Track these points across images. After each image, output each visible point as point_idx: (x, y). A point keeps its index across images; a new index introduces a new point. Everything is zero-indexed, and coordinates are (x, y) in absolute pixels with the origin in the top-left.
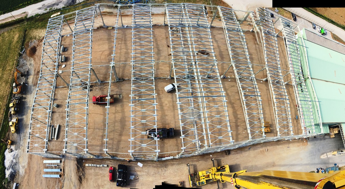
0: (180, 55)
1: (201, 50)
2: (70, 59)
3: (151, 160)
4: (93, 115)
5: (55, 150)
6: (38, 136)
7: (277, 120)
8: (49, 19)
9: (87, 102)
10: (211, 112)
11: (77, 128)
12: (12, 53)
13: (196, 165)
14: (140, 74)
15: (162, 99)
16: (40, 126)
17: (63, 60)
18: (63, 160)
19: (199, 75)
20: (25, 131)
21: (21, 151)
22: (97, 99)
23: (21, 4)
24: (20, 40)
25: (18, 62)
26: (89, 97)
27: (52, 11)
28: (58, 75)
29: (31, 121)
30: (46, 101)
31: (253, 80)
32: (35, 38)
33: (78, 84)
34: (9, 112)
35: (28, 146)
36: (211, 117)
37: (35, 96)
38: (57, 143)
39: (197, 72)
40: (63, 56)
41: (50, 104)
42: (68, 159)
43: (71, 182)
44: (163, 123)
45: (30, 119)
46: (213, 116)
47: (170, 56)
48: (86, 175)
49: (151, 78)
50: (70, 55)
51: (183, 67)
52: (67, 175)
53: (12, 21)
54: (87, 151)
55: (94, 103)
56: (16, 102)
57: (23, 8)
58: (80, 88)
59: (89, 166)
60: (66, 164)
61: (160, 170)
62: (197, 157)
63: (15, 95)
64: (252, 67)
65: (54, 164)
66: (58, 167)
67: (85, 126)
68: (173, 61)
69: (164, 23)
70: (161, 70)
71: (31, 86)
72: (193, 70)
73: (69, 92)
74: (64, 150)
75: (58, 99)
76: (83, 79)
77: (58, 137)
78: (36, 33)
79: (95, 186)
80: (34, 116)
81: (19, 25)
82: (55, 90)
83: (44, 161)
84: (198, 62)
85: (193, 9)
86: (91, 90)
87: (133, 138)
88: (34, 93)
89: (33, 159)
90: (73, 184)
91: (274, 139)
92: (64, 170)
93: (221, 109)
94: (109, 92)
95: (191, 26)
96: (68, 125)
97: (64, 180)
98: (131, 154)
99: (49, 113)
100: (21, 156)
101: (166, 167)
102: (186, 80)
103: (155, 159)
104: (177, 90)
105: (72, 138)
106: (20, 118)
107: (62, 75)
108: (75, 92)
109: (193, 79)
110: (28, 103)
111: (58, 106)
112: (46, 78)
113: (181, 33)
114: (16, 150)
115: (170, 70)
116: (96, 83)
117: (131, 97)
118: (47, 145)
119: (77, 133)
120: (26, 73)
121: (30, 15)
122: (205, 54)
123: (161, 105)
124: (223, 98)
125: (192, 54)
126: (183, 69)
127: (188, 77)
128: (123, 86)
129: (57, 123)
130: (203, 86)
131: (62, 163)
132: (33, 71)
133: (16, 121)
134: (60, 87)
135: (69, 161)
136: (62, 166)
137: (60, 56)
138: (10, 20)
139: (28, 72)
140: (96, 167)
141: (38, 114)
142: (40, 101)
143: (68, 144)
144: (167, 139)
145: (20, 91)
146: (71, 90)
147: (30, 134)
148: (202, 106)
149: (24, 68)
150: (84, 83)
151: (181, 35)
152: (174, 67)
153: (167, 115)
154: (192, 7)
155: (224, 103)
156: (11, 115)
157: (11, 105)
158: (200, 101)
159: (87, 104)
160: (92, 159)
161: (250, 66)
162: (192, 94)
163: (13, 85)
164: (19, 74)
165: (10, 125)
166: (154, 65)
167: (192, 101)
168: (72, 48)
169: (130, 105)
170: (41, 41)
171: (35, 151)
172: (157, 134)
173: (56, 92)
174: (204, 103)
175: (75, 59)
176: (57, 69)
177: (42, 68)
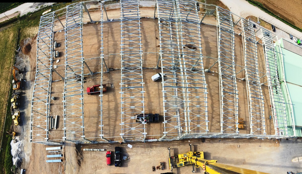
0: (168, 48)
1: (188, 44)
2: (63, 54)
3: (139, 141)
4: (88, 104)
5: (56, 138)
6: (39, 127)
7: (251, 117)
8: (41, 16)
9: (82, 93)
10: (192, 102)
11: (74, 117)
12: (9, 52)
13: (178, 149)
14: (129, 64)
15: (149, 88)
16: (40, 118)
17: (57, 56)
18: (63, 147)
19: (185, 67)
20: (27, 123)
21: (25, 141)
22: (91, 89)
23: (13, 4)
24: (15, 38)
25: (15, 60)
26: (83, 88)
27: (43, 9)
28: (53, 70)
29: (32, 114)
30: (44, 95)
31: (234, 79)
32: (29, 36)
33: (72, 77)
34: (11, 107)
35: (31, 136)
36: (192, 106)
37: (34, 91)
38: (57, 132)
39: (183, 65)
40: (57, 51)
41: (48, 97)
42: (68, 146)
43: (72, 165)
44: (150, 109)
45: (30, 112)
46: (194, 105)
47: (158, 48)
48: (84, 159)
49: (139, 67)
50: (63, 50)
51: (170, 58)
52: (68, 159)
53: (6, 21)
54: (84, 138)
55: (89, 94)
56: (17, 97)
57: (15, 7)
58: (74, 81)
59: (86, 151)
60: (66, 150)
61: (147, 150)
62: (178, 142)
63: (15, 90)
64: (235, 67)
65: (55, 150)
66: (59, 152)
67: (81, 116)
68: (161, 52)
69: (154, 17)
70: (149, 61)
71: (29, 81)
72: (179, 62)
73: (65, 85)
74: (64, 138)
75: (55, 92)
76: (77, 72)
77: (57, 127)
78: (30, 31)
79: (93, 168)
80: (34, 109)
81: (13, 25)
82: (51, 84)
83: (47, 148)
84: (185, 55)
85: (184, 5)
86: (85, 82)
87: (123, 123)
88: (32, 88)
89: (37, 147)
90: (74, 167)
91: (246, 136)
92: (64, 155)
93: (201, 99)
94: (101, 82)
95: (181, 20)
96: (66, 115)
97: (65, 164)
98: (122, 137)
99: (48, 105)
100: (26, 146)
101: (151, 148)
102: (172, 71)
103: (143, 140)
104: (163, 79)
105: (70, 126)
106: (21, 111)
107: (57, 69)
108: (70, 85)
109: (178, 70)
110: (28, 97)
111: (56, 99)
112: (42, 74)
113: (171, 27)
114: (21, 140)
115: (158, 61)
116: (89, 75)
117: (121, 85)
118: (48, 134)
119: (74, 122)
120: (23, 70)
121: (22, 14)
122: (191, 48)
123: (148, 93)
124: (205, 90)
125: (179, 48)
126: (170, 60)
127: (174, 69)
128: (113, 75)
129: (56, 114)
130: (187, 77)
131: (63, 150)
132: (29, 68)
133: (18, 114)
134: (56, 81)
135: (69, 147)
136: (63, 152)
137: (54, 52)
138: (4, 20)
139: (25, 69)
140: (93, 151)
141: (38, 107)
142: (39, 95)
143: (67, 133)
144: (153, 123)
145: (19, 87)
146: (66, 83)
147: (32, 126)
148: (185, 96)
149: (21, 65)
150: (78, 76)
151: (171, 29)
152: (161, 58)
153: (153, 102)
154: (183, 3)
155: (205, 94)
156: (13, 110)
157: (12, 100)
158: (184, 91)
159: (82, 95)
160: (88, 144)
161: (234, 66)
162: (177, 84)
163: (12, 81)
164: (17, 71)
165: (13, 118)
166: (142, 56)
167: (176, 91)
168: (65, 43)
169: (120, 92)
170: (35, 38)
171: (37, 140)
172: (144, 119)
173: (53, 86)
174: (187, 94)
175: (68, 54)
176: (52, 65)
177: (38, 64)
